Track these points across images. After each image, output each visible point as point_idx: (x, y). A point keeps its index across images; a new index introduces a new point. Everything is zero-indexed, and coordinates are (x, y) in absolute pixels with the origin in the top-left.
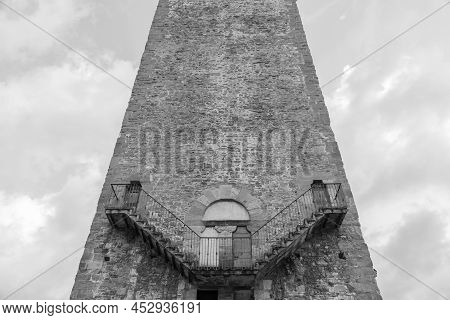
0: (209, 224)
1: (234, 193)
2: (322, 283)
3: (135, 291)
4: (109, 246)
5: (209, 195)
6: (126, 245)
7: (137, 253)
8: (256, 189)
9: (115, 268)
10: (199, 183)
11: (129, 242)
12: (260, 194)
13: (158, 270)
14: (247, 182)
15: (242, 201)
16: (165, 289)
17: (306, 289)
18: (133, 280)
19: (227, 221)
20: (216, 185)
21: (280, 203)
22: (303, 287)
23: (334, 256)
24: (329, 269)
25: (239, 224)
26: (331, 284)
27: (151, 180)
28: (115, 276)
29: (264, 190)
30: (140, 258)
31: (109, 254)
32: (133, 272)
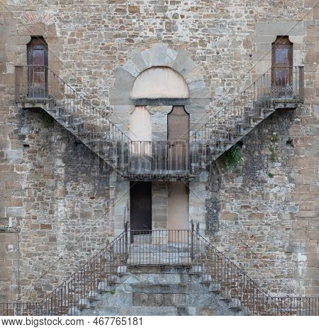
0: (140, 103)
1: (171, 56)
2: (262, 174)
3: (65, 183)
4: (24, 131)
5: (138, 60)
6: (44, 131)
7: (58, 140)
8: (199, 50)
9: (38, 157)
10: (123, 40)
11: (47, 127)
12: (204, 58)
13: (85, 160)
14: (187, 39)
15: (180, 70)
16: (97, 181)
17: (244, 181)
18: (61, 171)
19: (161, 99)
20: (147, 43)
21: (228, 72)
22: (241, 178)
23: (281, 143)
24: (273, 159)
25: (175, 103)
26: (271, 176)
27: (59, 35)
28: (41, 167)
29: (210, 52)
30: (64, 146)
31: (27, 140)
32: (59, 162)
